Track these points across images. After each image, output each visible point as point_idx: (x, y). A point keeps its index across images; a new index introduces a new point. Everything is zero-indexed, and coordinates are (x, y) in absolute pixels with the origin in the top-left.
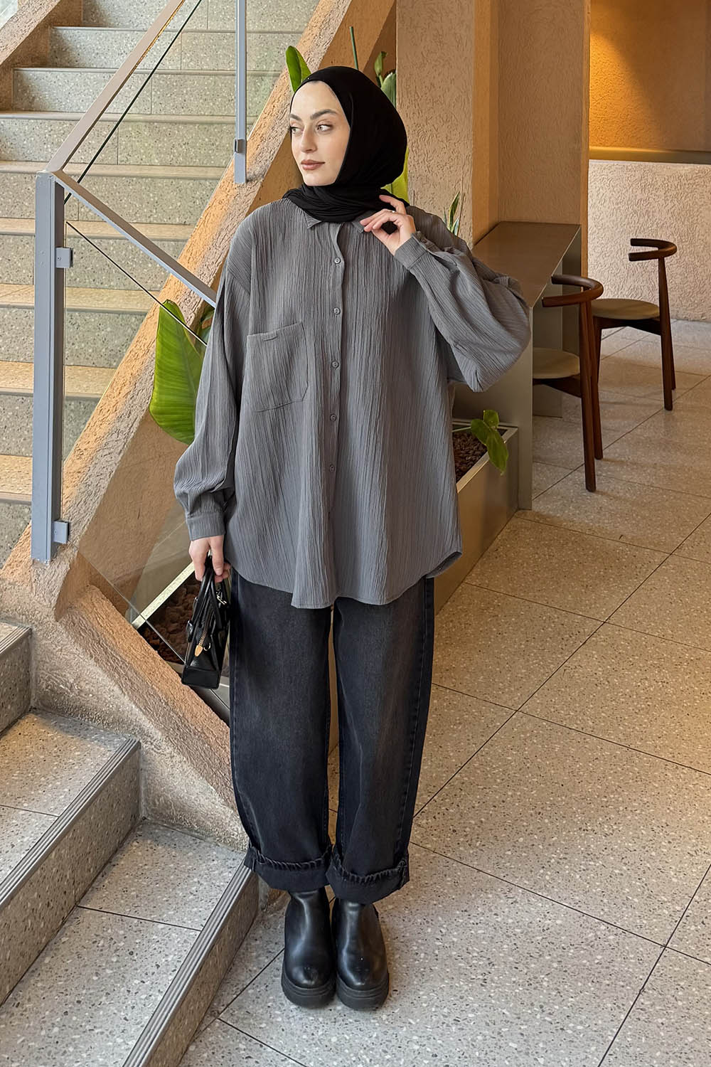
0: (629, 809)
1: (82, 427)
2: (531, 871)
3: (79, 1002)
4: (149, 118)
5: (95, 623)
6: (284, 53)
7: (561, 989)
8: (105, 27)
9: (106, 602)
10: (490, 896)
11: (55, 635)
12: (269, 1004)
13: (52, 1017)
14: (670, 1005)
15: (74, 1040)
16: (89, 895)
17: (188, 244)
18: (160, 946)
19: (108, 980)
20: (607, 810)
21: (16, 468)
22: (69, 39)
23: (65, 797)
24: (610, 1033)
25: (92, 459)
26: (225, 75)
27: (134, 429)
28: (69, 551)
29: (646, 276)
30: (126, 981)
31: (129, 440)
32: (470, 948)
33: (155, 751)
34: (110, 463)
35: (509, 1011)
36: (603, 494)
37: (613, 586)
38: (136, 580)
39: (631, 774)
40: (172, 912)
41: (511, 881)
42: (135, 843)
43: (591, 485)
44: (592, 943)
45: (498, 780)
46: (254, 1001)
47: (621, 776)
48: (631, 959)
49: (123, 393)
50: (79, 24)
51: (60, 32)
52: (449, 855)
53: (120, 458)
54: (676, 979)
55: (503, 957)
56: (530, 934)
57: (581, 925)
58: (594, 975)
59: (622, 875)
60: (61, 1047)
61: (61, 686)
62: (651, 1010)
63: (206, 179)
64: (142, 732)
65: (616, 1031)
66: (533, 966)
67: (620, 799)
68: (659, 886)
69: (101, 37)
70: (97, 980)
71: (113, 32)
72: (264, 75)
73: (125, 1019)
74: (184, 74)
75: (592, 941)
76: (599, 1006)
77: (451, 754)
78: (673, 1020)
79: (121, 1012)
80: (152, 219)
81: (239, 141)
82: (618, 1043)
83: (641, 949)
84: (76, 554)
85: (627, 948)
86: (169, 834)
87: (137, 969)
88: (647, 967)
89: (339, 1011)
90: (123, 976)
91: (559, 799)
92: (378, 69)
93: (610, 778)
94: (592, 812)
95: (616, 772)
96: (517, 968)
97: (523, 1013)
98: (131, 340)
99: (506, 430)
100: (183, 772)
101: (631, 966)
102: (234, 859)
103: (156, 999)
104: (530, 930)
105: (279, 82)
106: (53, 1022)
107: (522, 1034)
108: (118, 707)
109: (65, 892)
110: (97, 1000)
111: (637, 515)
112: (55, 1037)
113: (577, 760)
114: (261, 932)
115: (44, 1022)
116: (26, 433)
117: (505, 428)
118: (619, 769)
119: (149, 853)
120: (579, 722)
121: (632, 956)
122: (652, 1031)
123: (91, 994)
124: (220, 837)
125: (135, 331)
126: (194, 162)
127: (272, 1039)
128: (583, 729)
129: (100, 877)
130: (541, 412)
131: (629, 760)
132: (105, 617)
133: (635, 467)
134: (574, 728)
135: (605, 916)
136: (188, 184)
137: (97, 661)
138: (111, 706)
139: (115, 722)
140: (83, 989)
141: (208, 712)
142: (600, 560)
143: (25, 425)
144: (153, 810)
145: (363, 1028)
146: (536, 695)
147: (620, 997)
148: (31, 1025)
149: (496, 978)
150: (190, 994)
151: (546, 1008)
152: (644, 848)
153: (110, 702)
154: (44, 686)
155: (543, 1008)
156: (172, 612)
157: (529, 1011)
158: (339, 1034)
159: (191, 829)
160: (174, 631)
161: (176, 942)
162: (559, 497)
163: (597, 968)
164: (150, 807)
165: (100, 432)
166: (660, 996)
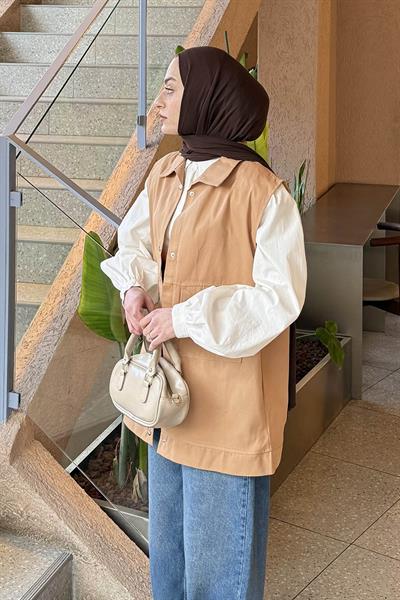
1: (27, 326)
4: (71, 100)
5: (39, 467)
6: (173, 52)
8: (38, 32)
9: (47, 453)
11: (10, 475)
17: (103, 194)
22: (12, 41)
25: (35, 349)
26: (129, 68)
27: (66, 328)
28: (19, 415)
31: (62, 335)
33: (83, 562)
34: (49, 351)
38: (67, 439)
49: (57, 301)
50: (19, 30)
51: (5, 36)
53: (55, 348)
61: (14, 513)
63: (115, 146)
64: (74, 547)
69: (36, 40)
71: (45, 36)
74: (98, 67)
77: (302, 574)
81: (141, 116)
84: (25, 416)
98: (62, 264)
100: (104, 577)
108: (56, 529)
117: (342, 337)
125: (64, 257)
126: (107, 133)
130: (369, 328)
132: (46, 463)
136: (103, 149)
137: (40, 495)
138: (51, 528)
139: (53, 540)
153: (50, 525)
156: (93, 464)
165: (41, 329)
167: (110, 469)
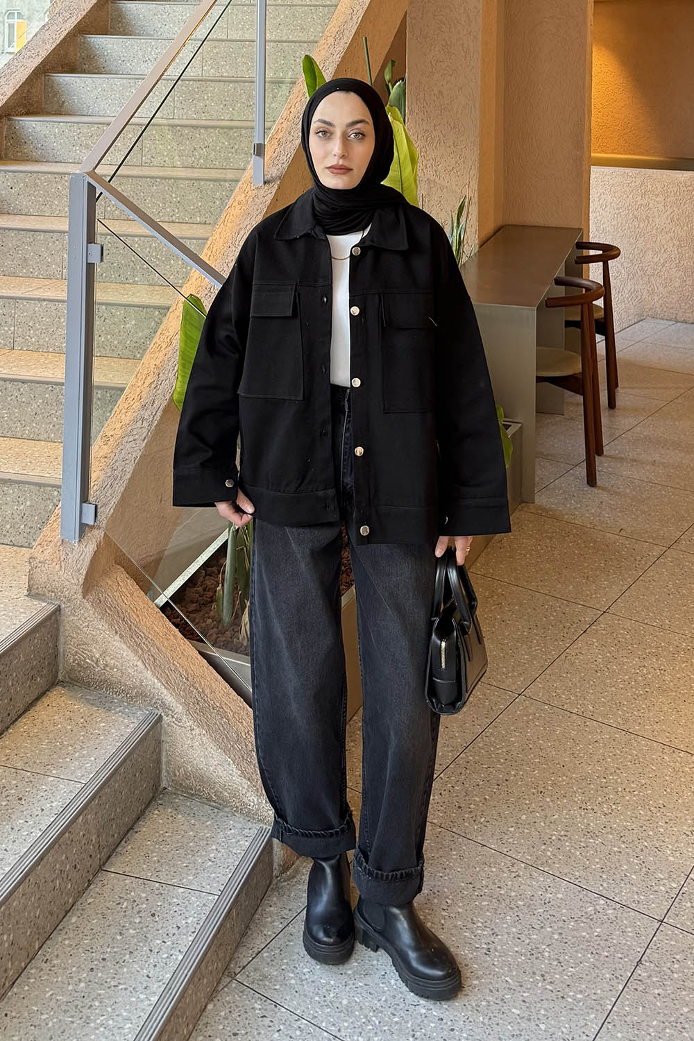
0: (627, 790)
1: (108, 414)
2: (533, 847)
3: (104, 959)
4: (171, 122)
5: (120, 601)
6: (300, 61)
7: (561, 959)
8: (131, 35)
9: (131, 582)
10: (494, 870)
11: (82, 612)
12: (283, 967)
13: (79, 972)
14: (666, 977)
15: (100, 995)
16: (113, 859)
17: (209, 242)
18: (181, 908)
19: (132, 939)
20: (606, 790)
21: (45, 452)
22: (97, 47)
23: (91, 766)
24: (608, 1002)
25: (117, 445)
26: (245, 82)
27: (158, 417)
28: (96, 532)
29: (646, 279)
30: (149, 941)
31: (153, 427)
32: (475, 919)
33: (176, 724)
34: (135, 449)
35: (511, 979)
36: (603, 489)
37: (613, 578)
38: (157, 562)
39: (630, 757)
40: (192, 878)
41: (514, 856)
42: (156, 812)
43: (591, 480)
44: (591, 917)
45: (502, 760)
46: (268, 964)
47: (620, 758)
48: (629, 932)
49: (148, 382)
50: (105, 32)
51: (89, 40)
52: (454, 830)
53: (144, 445)
54: (672, 953)
55: (506, 928)
56: (533, 907)
57: (581, 899)
58: (593, 947)
59: (620, 852)
60: (86, 1001)
61: (87, 660)
62: (647, 981)
63: (225, 181)
64: (164, 705)
65: (614, 1000)
66: (535, 936)
67: (619, 780)
68: (655, 863)
69: (127, 44)
70: (121, 939)
71: (139, 41)
72: (282, 83)
73: (148, 976)
74: (206, 81)
75: (591, 915)
76: (598, 976)
77: (457, 735)
78: (668, 992)
79: (142, 969)
80: (174, 218)
81: (258, 144)
82: (616, 1012)
83: (638, 923)
84: (102, 535)
85: (625, 922)
86: (188, 804)
87: (158, 930)
88: (645, 940)
89: (349, 975)
90: (145, 936)
91: (561, 779)
92: (387, 77)
93: (609, 760)
94: (592, 792)
95: (615, 755)
96: (519, 939)
97: (525, 981)
98: (155, 332)
99: (510, 426)
100: (202, 744)
101: (629, 939)
102: (250, 829)
103: (177, 959)
104: (532, 902)
105: (295, 90)
106: (80, 977)
107: (524, 1001)
108: (141, 681)
109: (91, 856)
110: (121, 958)
111: (637, 510)
112: (82, 991)
113: (578, 742)
114: (275, 899)
115: (71, 978)
116: (55, 419)
117: (510, 424)
118: (619, 752)
119: (169, 821)
120: (579, 706)
121: (629, 930)
122: (649, 1002)
123: (115, 952)
124: (237, 807)
125: (158, 324)
126: (215, 164)
127: (286, 1000)
128: (583, 713)
129: (123, 843)
130: (544, 409)
131: (628, 743)
132: (129, 595)
133: (635, 464)
134: (574, 711)
135: (604, 892)
136: (210, 185)
137: (121, 637)
138: (134, 681)
139: (136, 696)
140: (108, 947)
141: (226, 688)
142: (600, 552)
143: (54, 412)
144: (173, 781)
145: (372, 992)
146: (538, 679)
147: (618, 968)
148: (59, 980)
149: (499, 947)
150: (209, 954)
151: (547, 977)
152: (642, 827)
153: (133, 676)
154: (71, 661)
155: (545, 977)
156: (191, 593)
157: (531, 980)
158: (349, 996)
159: (210, 799)
160: (193, 611)
161: (195, 905)
162: (561, 491)
163: (596, 941)
164: (170, 778)
165: (126, 419)
166: (656, 968)
167: (212, 600)
